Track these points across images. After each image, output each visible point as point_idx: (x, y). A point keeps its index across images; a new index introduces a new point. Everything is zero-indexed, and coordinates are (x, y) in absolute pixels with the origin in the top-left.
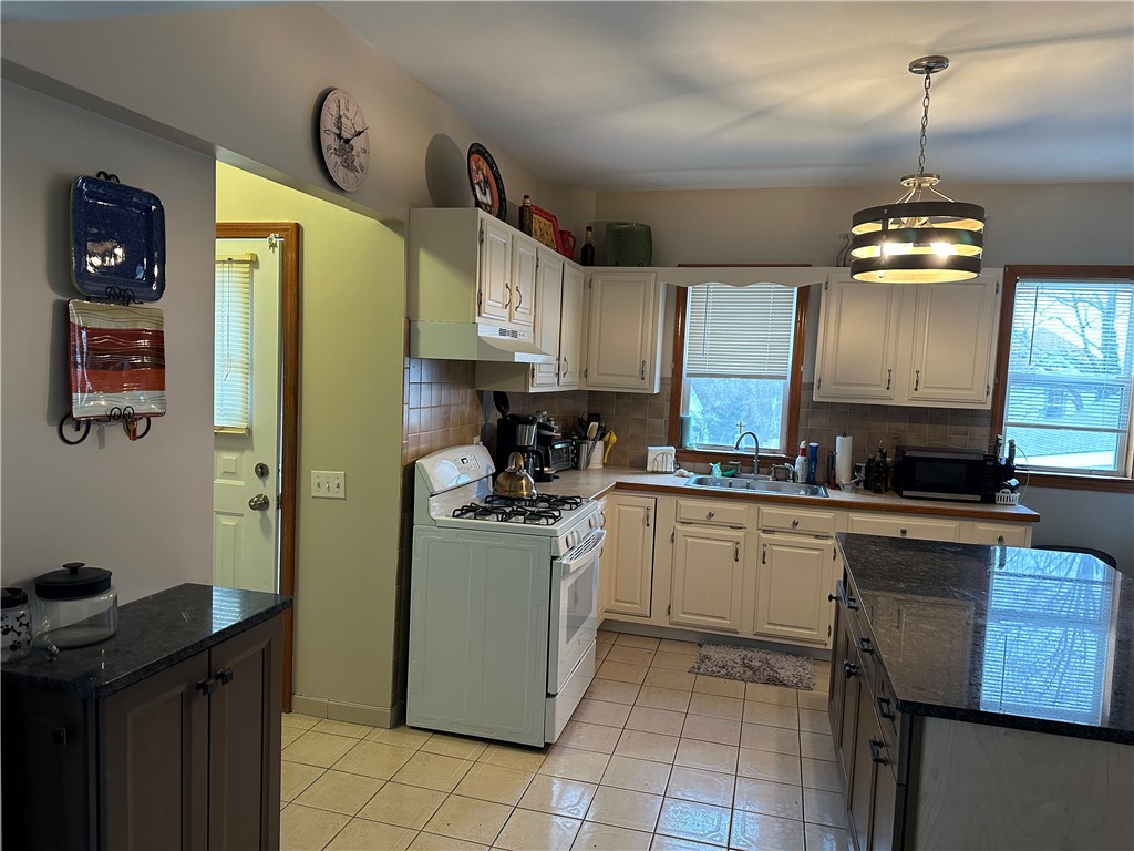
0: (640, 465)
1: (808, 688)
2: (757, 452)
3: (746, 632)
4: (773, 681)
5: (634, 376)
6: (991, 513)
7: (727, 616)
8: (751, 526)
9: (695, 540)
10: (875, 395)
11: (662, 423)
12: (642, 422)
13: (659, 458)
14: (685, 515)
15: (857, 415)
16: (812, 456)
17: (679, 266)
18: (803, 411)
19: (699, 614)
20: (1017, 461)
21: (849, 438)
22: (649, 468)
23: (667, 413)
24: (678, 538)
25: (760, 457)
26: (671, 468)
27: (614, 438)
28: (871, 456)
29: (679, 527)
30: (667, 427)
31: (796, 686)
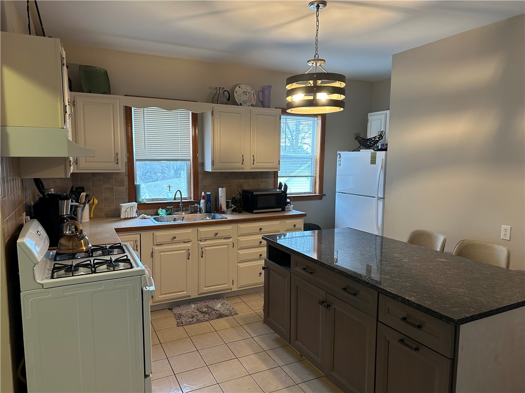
0: (116, 215)
1: (236, 314)
2: (181, 200)
3: (194, 295)
4: (221, 316)
5: (112, 162)
6: (285, 216)
7: (185, 290)
8: (194, 239)
9: (166, 253)
10: (237, 167)
11: (124, 189)
12: (111, 189)
13: (128, 210)
14: (159, 241)
15: (223, 177)
16: (208, 199)
17: (125, 95)
18: (200, 176)
19: (170, 293)
20: (288, 192)
21: (225, 188)
22: (122, 217)
23: (126, 183)
24: (156, 255)
25: (183, 202)
26: (135, 215)
27: (96, 201)
28: (234, 196)
29: (156, 248)
30: (128, 191)
31: (231, 314)
